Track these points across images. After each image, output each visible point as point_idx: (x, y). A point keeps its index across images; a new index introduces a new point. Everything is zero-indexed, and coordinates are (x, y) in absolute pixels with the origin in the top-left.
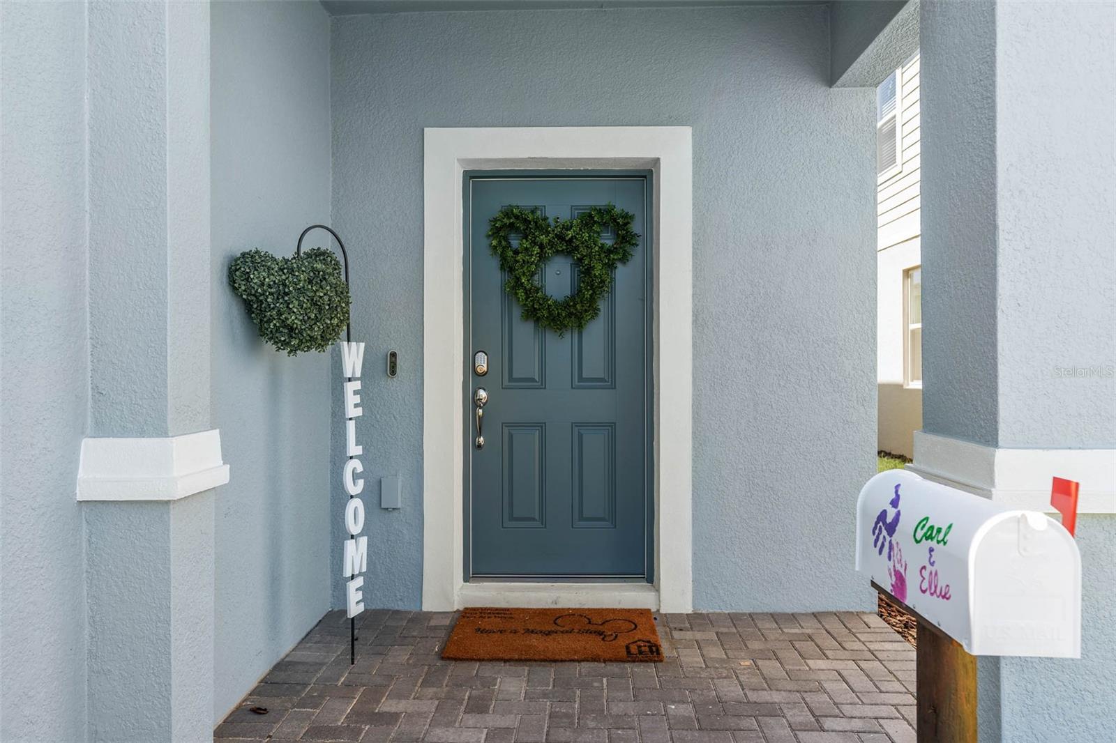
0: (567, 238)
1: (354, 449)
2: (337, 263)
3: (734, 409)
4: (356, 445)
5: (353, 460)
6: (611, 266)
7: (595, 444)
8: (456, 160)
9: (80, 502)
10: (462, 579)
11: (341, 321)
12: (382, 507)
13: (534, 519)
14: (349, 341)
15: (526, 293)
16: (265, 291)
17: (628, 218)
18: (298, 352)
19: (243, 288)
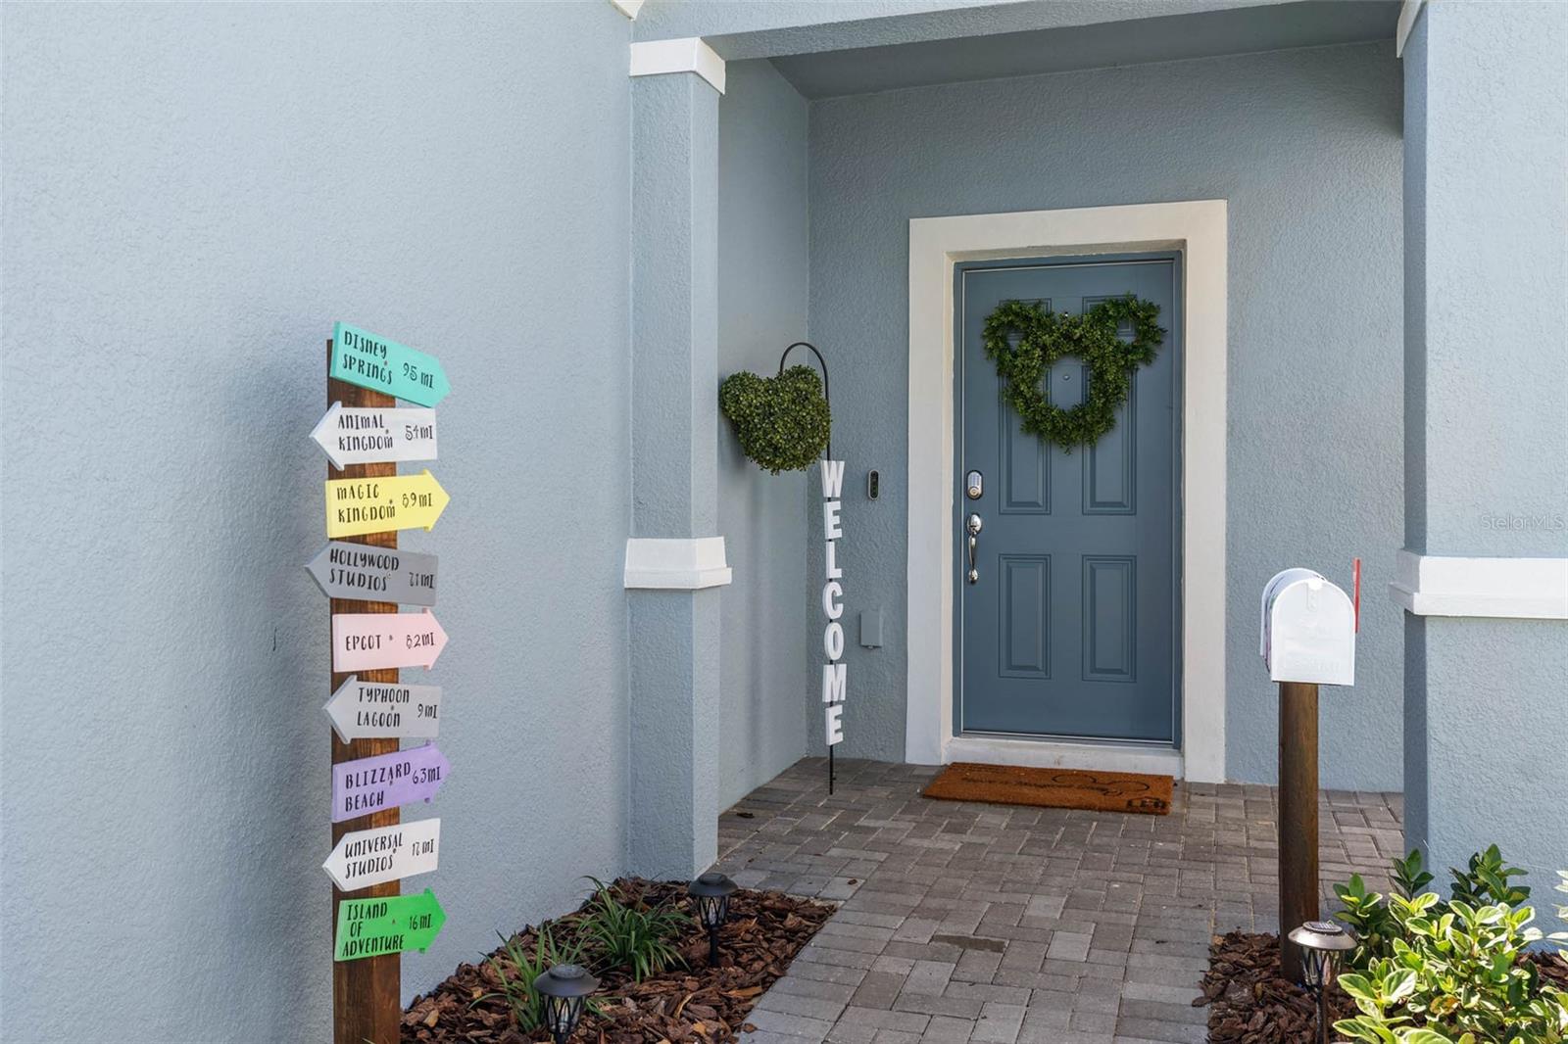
0: (1075, 338)
1: (834, 572)
2: (818, 380)
3: (1280, 539)
4: (836, 567)
5: (831, 584)
6: (1131, 368)
7: (1111, 581)
8: (945, 254)
9: (626, 589)
10: (951, 732)
11: (822, 440)
12: (863, 644)
13: (1036, 668)
14: (828, 459)
15: (1026, 403)
16: (752, 412)
17: (1151, 310)
18: (781, 470)
19: (733, 409)
